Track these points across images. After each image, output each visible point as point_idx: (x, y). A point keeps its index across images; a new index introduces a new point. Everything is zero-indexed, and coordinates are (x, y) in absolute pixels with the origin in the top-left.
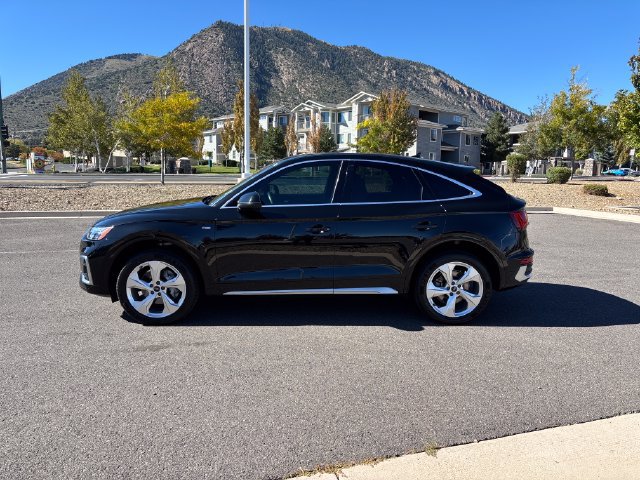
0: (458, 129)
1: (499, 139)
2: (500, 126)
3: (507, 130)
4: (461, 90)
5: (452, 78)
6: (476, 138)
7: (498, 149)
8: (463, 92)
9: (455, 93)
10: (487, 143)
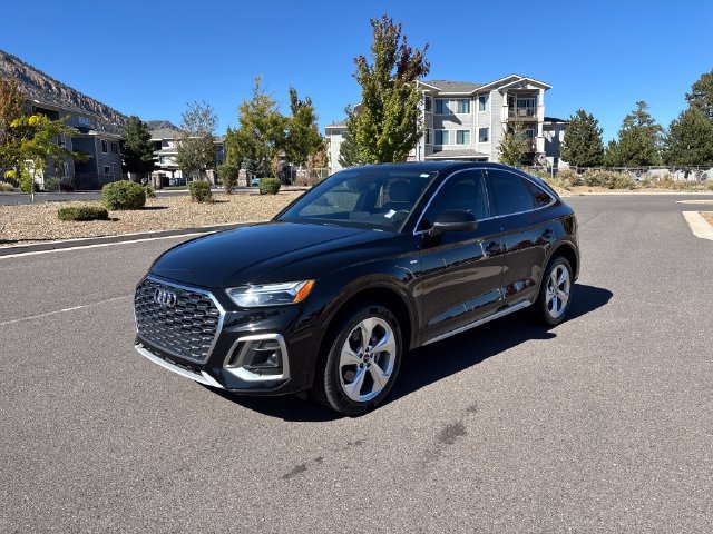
0: (91, 133)
1: (142, 147)
2: (140, 132)
3: (149, 137)
4: (46, 84)
5: (31, 68)
6: (113, 145)
7: (142, 158)
8: (50, 87)
9: (40, 87)
10: (128, 151)
